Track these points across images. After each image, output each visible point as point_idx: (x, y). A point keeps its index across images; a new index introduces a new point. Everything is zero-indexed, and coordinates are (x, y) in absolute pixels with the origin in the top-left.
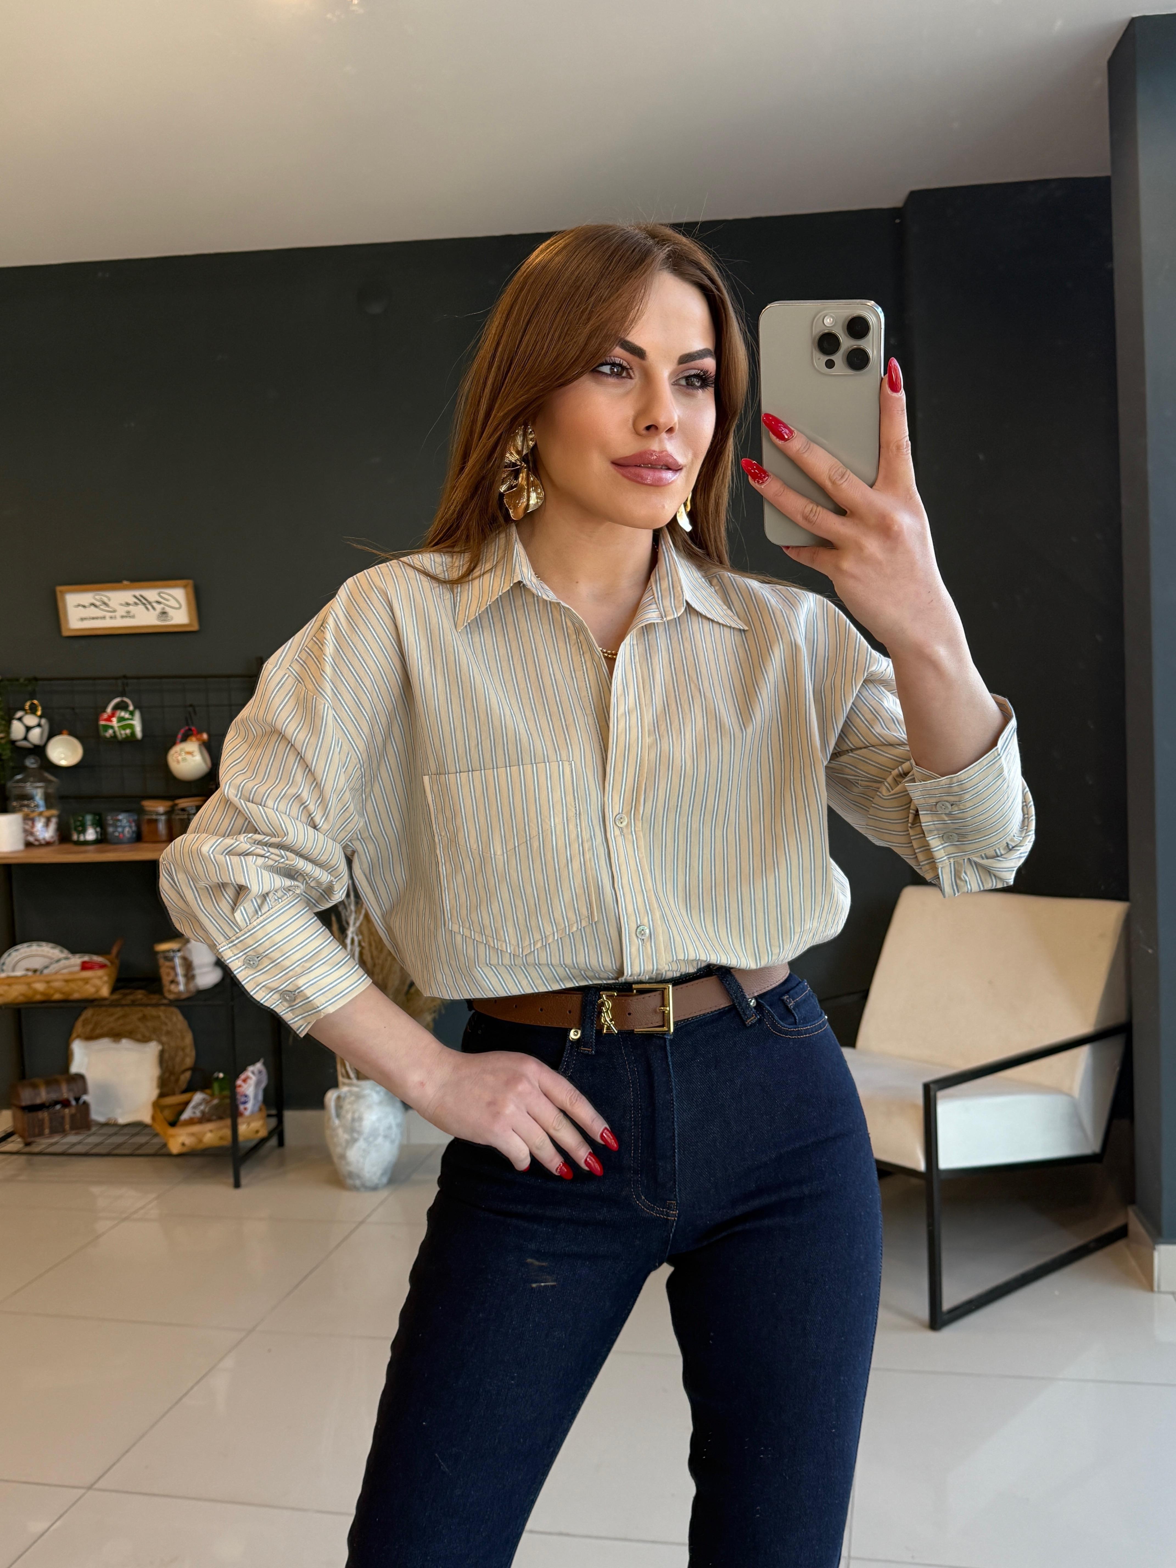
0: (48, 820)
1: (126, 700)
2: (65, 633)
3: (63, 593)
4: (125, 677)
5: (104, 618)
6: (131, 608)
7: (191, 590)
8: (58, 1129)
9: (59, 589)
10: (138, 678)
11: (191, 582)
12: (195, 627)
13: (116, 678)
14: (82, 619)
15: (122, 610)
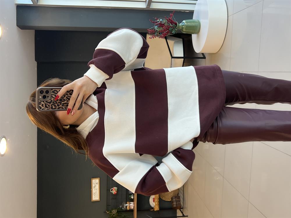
0: (130, 204)
1: (111, 190)
2: (99, 200)
3: (93, 200)
4: (107, 190)
5: (97, 194)
6: (96, 189)
7: (93, 179)
8: (180, 201)
9: (92, 201)
10: (107, 188)
11: (92, 179)
12: (99, 178)
13: (107, 191)
14: (97, 197)
15: (96, 191)
